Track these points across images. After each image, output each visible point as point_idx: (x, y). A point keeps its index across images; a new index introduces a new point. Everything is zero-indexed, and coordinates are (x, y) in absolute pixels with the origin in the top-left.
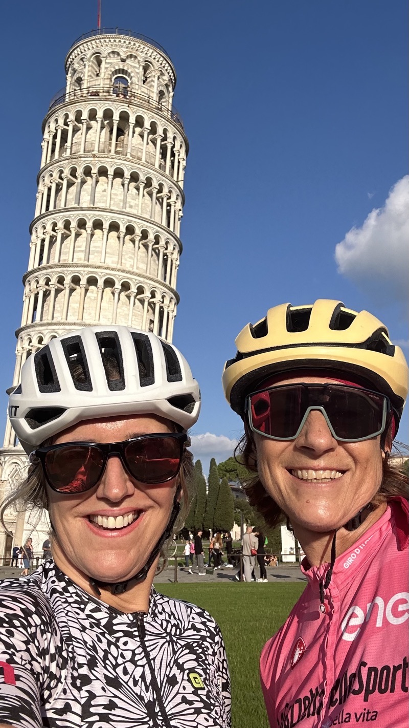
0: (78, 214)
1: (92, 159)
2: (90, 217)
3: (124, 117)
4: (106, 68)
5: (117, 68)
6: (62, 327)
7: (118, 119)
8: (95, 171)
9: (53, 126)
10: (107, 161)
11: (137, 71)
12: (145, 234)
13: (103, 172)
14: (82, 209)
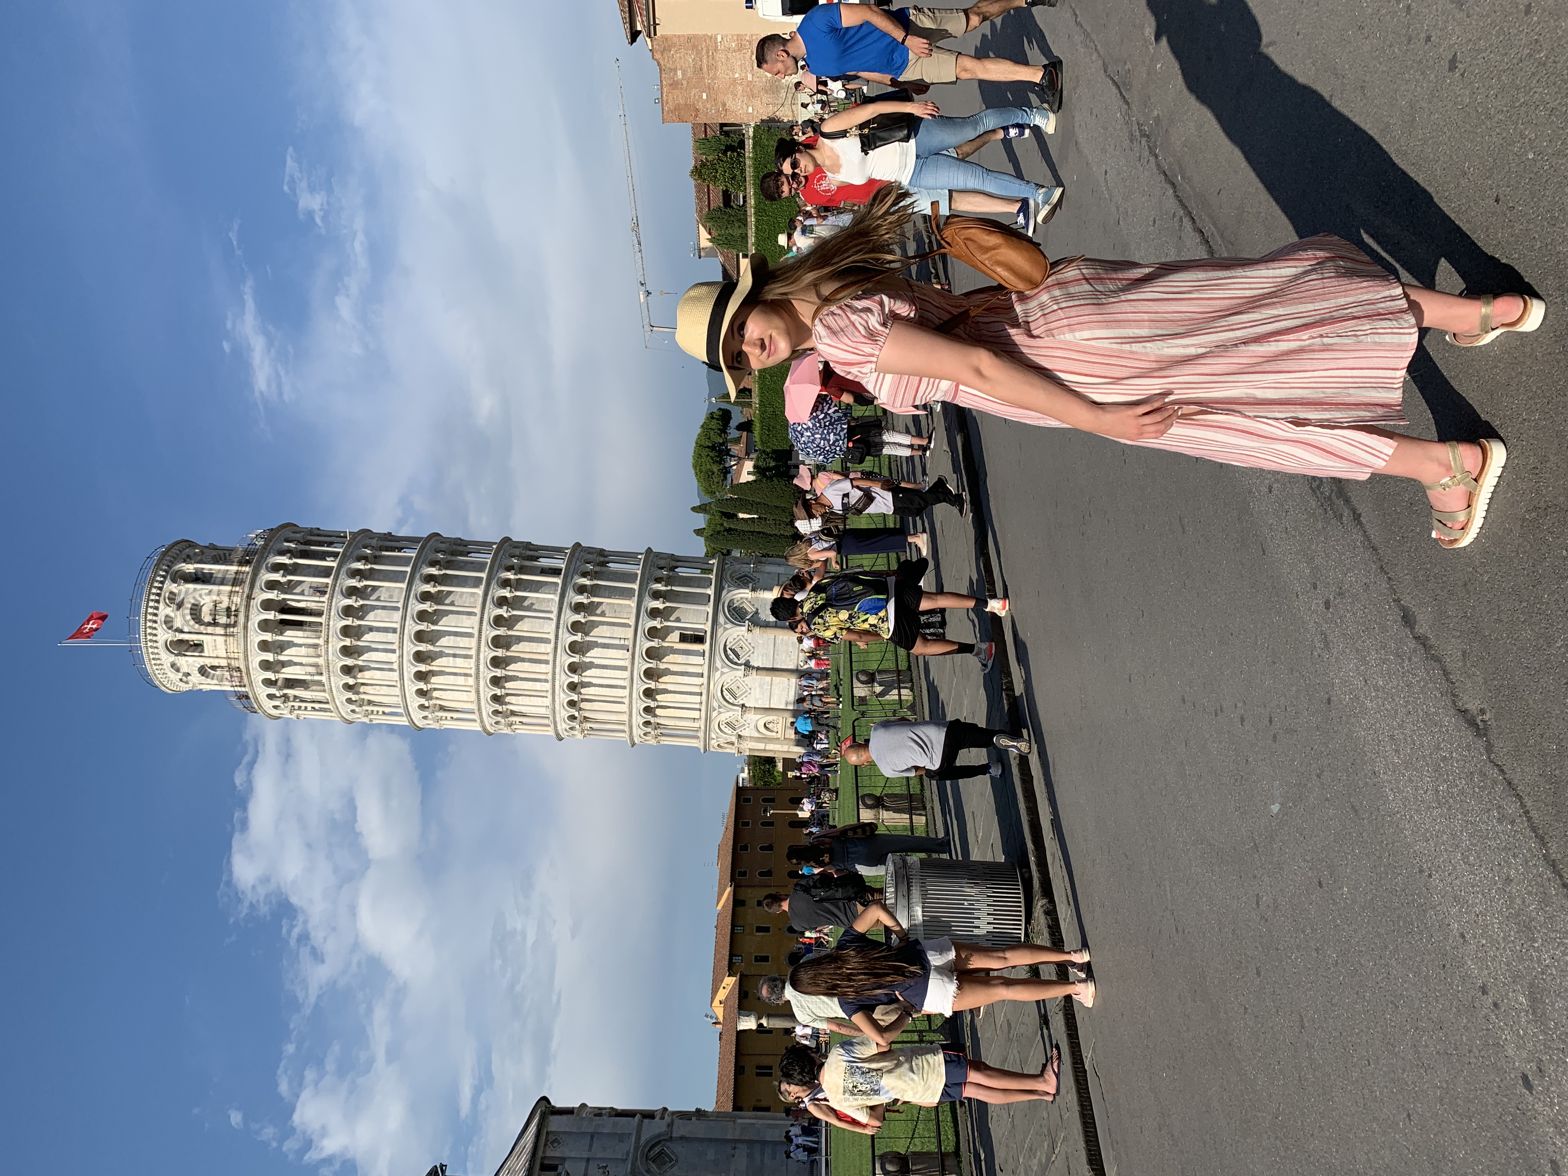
1: (330, 645)
2: (412, 646)
3: (267, 605)
5: (189, 617)
7: (273, 612)
10: (334, 626)
11: (191, 591)
12: (429, 579)
13: (350, 632)
14: (401, 657)
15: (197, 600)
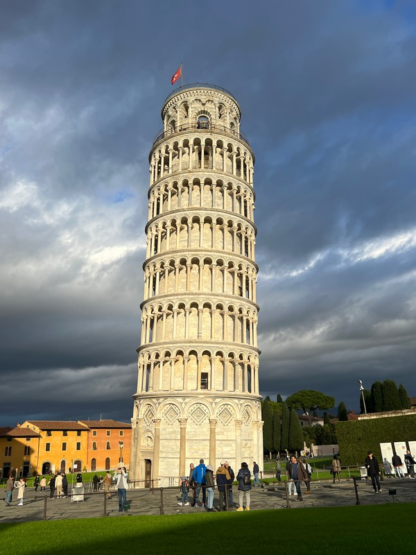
0: (181, 214)
1: (188, 174)
2: (190, 215)
3: (209, 142)
4: (192, 111)
5: (200, 110)
6: (176, 297)
7: (205, 144)
8: (191, 182)
9: (157, 155)
11: (214, 110)
12: (230, 224)
13: (197, 182)
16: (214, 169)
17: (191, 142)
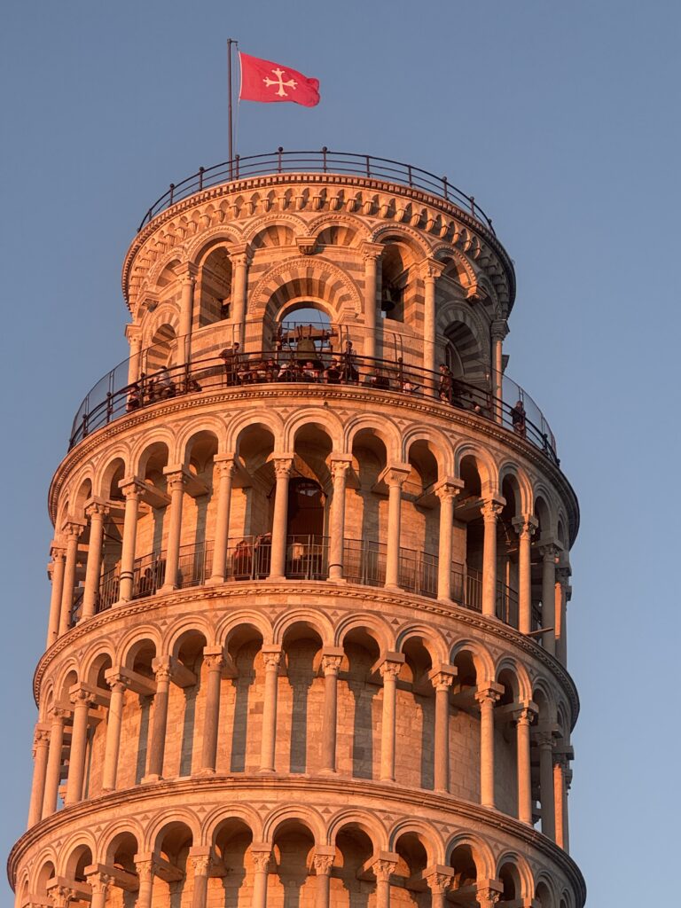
0: (162, 810)
1: (205, 605)
2: (202, 816)
3: (312, 443)
5: (287, 278)
7: (291, 455)
9: (76, 505)
10: (258, 608)
11: (358, 276)
14: (173, 789)
15: (333, 290)
16: (334, 576)
17: (227, 447)
